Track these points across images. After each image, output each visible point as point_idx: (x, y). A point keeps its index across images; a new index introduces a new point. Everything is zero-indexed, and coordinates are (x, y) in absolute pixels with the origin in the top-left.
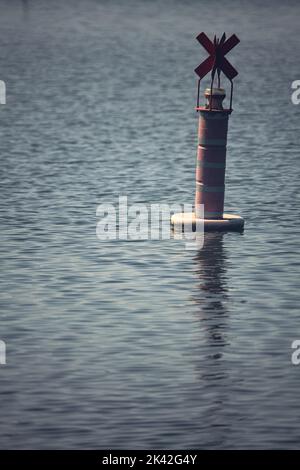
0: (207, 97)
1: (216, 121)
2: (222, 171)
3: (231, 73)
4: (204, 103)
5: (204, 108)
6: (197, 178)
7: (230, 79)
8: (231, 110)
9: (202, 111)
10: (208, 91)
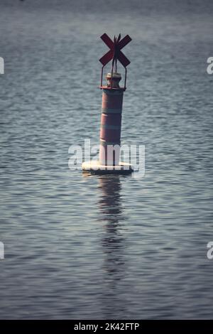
0: (109, 79)
1: (115, 96)
2: (119, 131)
3: (125, 62)
4: (106, 84)
5: (106, 87)
6: (101, 137)
7: (125, 67)
8: (125, 88)
9: (105, 89)
10: (109, 75)
